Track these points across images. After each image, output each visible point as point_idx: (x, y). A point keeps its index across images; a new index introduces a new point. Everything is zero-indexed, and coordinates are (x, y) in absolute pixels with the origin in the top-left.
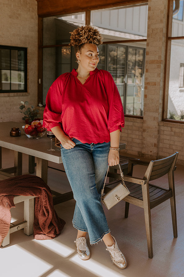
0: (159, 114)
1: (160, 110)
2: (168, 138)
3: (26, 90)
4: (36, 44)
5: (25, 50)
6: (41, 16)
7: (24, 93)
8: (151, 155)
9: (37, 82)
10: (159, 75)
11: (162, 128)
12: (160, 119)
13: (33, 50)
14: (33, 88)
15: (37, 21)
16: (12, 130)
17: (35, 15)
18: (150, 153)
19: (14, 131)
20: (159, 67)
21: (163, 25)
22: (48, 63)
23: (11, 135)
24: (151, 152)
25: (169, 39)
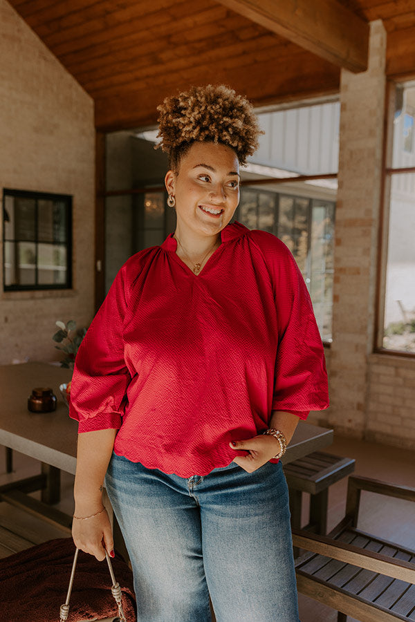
0: (367, 338)
1: (370, 329)
2: (389, 390)
3: (69, 284)
4: (91, 187)
5: (67, 200)
6: (102, 130)
7: (66, 292)
8: (349, 429)
9: (92, 268)
10: (366, 252)
11: (376, 369)
12: (370, 347)
13: (84, 201)
14: (85, 280)
15: (92, 141)
16: (35, 395)
17: (89, 127)
18: (348, 425)
19: (38, 398)
20: (366, 234)
21: (375, 143)
22: (117, 228)
23: (31, 408)
24: (350, 421)
25: (387, 171)
